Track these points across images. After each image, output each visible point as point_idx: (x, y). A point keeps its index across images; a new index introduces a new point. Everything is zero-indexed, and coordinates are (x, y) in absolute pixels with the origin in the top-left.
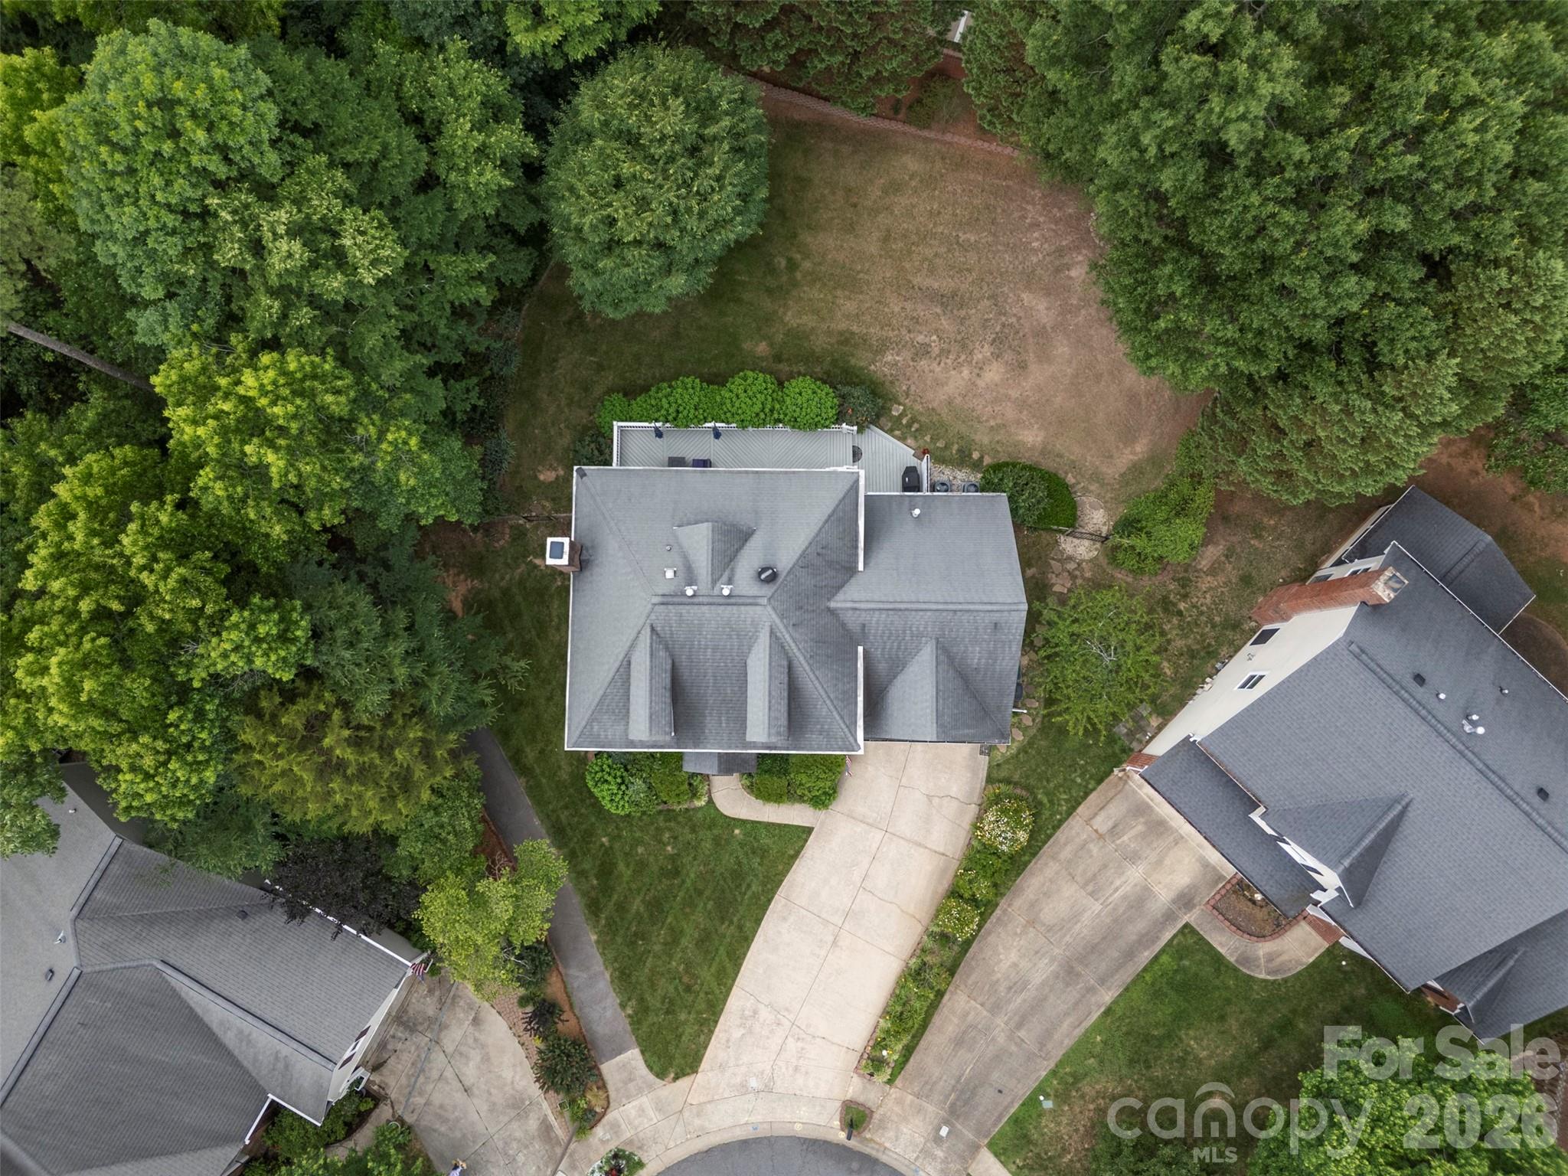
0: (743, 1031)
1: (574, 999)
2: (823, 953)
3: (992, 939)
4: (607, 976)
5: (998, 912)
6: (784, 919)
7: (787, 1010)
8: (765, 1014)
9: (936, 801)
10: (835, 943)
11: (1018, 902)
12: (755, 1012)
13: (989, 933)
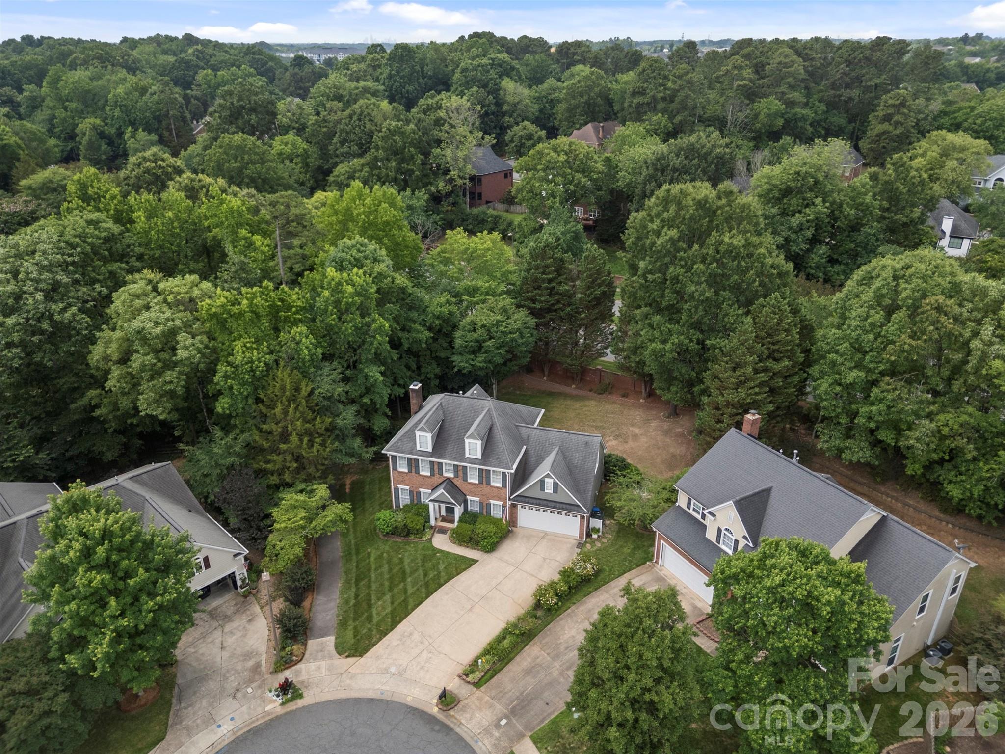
0: (399, 642)
1: (313, 609)
2: (462, 612)
3: (562, 623)
4: (338, 601)
5: (569, 611)
6: (447, 594)
7: (430, 636)
8: (416, 636)
9: (547, 561)
10: (471, 609)
11: (582, 608)
12: (411, 634)
13: (561, 620)
